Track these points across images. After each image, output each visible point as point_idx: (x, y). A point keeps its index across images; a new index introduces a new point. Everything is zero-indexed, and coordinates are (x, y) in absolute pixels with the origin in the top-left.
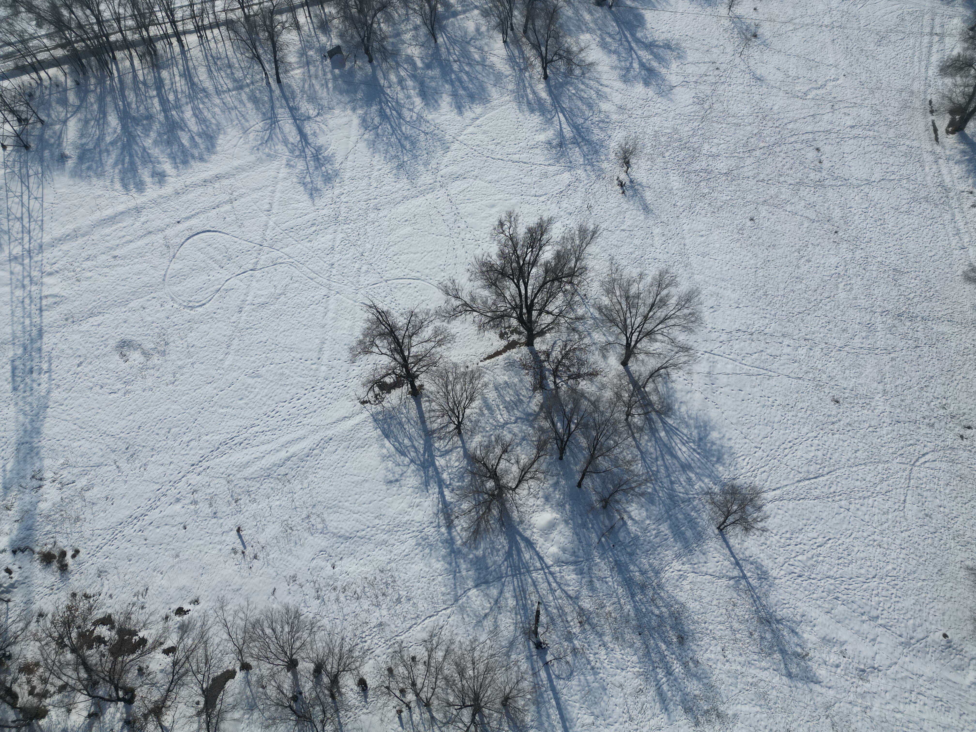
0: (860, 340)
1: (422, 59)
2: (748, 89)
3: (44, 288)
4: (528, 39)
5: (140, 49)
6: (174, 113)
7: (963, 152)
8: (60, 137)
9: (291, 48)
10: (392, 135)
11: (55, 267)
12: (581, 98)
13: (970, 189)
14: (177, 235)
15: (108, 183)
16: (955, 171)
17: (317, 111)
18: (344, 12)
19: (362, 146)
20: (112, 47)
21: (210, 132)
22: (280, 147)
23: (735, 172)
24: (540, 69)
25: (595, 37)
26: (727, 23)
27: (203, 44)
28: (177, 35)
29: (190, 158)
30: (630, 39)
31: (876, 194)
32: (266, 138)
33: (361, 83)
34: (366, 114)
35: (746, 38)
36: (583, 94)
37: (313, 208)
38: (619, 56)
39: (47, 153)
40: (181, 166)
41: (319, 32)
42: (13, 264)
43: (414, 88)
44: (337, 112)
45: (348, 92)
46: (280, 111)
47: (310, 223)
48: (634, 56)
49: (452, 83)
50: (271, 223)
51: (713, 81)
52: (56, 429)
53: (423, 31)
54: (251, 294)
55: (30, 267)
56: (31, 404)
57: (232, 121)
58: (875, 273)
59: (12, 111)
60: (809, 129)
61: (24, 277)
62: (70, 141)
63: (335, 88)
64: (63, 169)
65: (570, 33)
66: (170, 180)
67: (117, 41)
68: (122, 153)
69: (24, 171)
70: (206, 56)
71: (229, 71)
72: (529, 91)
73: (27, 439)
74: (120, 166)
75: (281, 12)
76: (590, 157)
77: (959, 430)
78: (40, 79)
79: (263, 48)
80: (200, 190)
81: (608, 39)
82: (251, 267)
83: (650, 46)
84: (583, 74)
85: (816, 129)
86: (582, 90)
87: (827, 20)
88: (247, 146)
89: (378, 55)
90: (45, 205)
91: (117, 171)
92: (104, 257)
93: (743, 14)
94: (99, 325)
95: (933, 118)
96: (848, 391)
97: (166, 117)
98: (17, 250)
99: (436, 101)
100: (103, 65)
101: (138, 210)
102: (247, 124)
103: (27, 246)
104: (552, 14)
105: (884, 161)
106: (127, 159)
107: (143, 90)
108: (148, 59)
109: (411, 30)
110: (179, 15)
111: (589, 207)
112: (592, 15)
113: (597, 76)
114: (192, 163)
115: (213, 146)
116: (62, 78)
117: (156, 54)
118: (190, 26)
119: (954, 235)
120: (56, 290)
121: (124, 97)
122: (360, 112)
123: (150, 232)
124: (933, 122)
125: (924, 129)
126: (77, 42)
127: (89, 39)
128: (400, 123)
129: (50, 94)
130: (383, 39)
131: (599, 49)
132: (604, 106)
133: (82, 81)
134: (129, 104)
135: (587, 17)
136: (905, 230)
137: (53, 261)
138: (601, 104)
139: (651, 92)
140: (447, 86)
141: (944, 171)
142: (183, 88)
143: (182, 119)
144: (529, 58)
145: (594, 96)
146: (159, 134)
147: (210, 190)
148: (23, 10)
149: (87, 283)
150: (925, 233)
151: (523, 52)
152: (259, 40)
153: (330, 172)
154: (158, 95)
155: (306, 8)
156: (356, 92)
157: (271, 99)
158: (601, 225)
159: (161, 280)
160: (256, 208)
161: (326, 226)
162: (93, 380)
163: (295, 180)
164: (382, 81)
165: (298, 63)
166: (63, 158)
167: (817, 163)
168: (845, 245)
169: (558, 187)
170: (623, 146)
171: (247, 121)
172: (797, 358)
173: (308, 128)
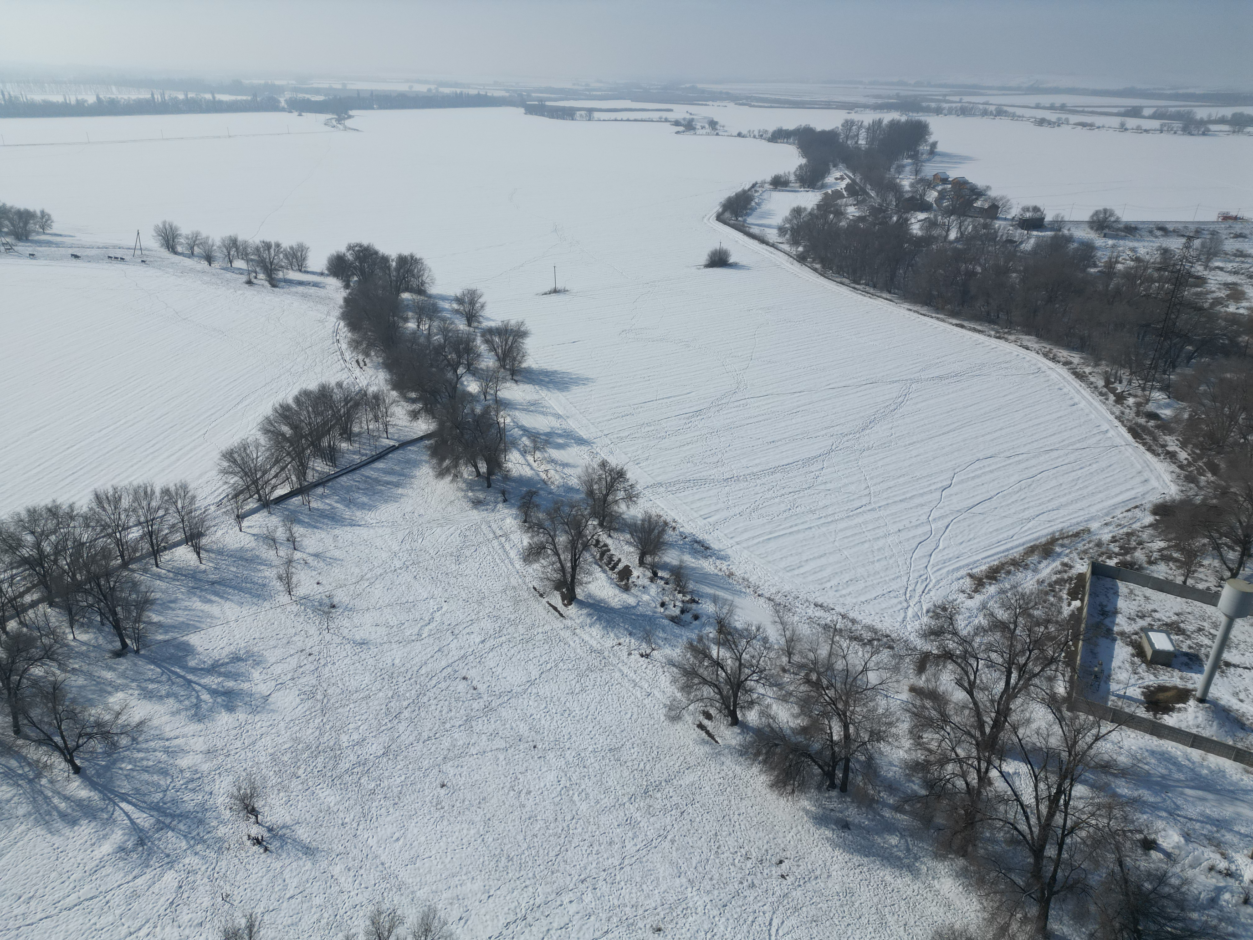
0: (632, 843)
2: (356, 657)
4: (27, 738)
7: (589, 615)
12: (146, 770)
13: (616, 641)
16: (594, 634)
23: (394, 746)
24: (64, 765)
25: (130, 692)
26: (295, 608)
30: (183, 673)
31: (545, 690)
35: (324, 612)
36: (145, 763)
38: (177, 697)
48: (198, 688)
51: (313, 668)
58: (596, 765)
60: (444, 663)
65: (91, 703)
72: (56, 800)
76: (194, 833)
77: (776, 871)
81: (151, 686)
83: (214, 669)
84: (134, 739)
85: (450, 661)
86: (142, 759)
87: (398, 564)
93: (307, 592)
95: (546, 600)
96: (660, 909)
104: (54, 694)
105: (531, 656)
111: (226, 898)
112: (114, 670)
113: (158, 732)
119: (634, 687)
124: (548, 602)
125: (546, 612)
131: (144, 702)
132: (184, 762)
135: (109, 675)
136: (592, 707)
138: (178, 762)
139: (241, 715)
141: (586, 638)
144: (38, 761)
145: (164, 757)
150: (610, 700)
151: (25, 758)
158: (256, 910)
167: (472, 691)
168: (551, 755)
169: (163, 899)
170: (236, 793)
172: (589, 910)
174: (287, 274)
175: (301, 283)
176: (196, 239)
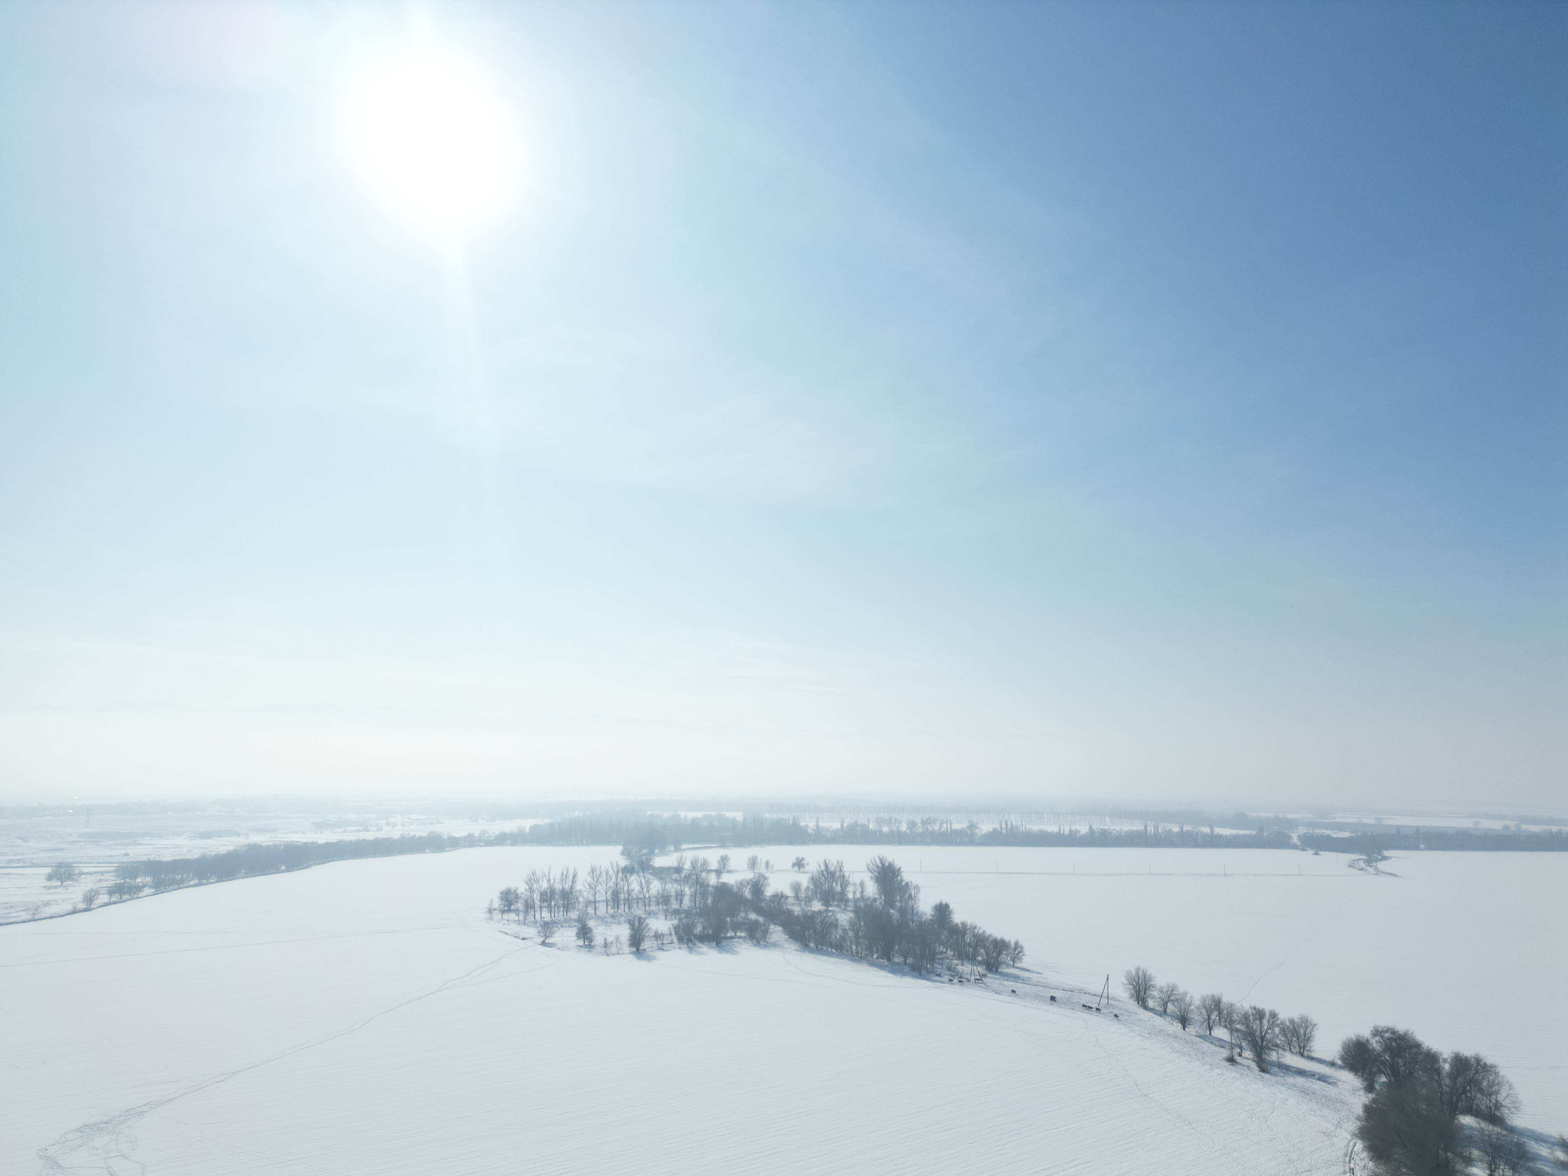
174: (1283, 1056)
175: (1301, 1073)
176: (1171, 994)
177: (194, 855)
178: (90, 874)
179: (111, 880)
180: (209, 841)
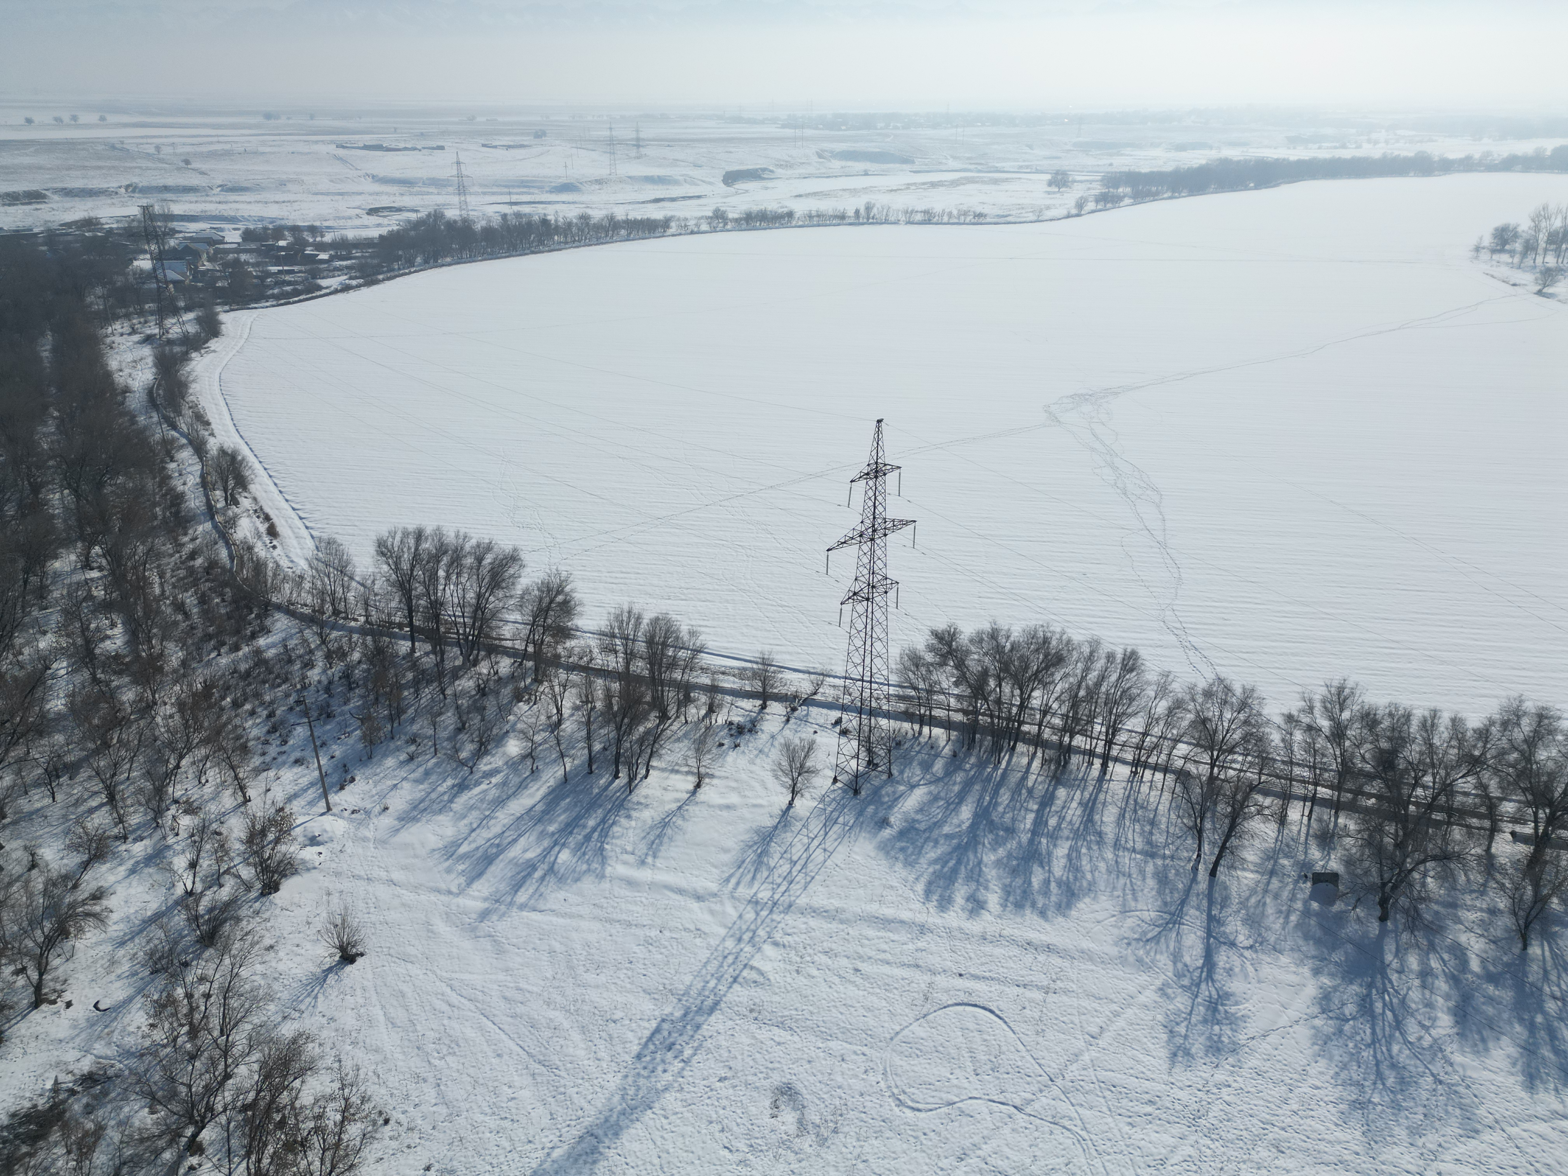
1: (1483, 961)
3: (758, 956)
5: (1049, 753)
6: (1044, 841)
8: (897, 799)
9: (1257, 843)
10: (1368, 1046)
11: (787, 939)
14: (947, 991)
15: (911, 878)
17: (1251, 942)
18: (1370, 836)
19: (1303, 1033)
20: (1020, 736)
21: (1076, 887)
22: (1164, 959)
27: (1132, 782)
28: (1106, 758)
29: (1028, 904)
32: (1150, 935)
33: (1350, 941)
34: (1335, 989)
37: (1165, 1077)
39: (871, 809)
40: (1010, 907)
41: (1313, 843)
42: (749, 908)
43: (1447, 997)
44: (1284, 960)
45: (1318, 942)
46: (1192, 912)
47: (1147, 1097)
49: (1532, 1027)
50: (1086, 1057)
52: (636, 1146)
53: (1506, 921)
54: (993, 1143)
55: (762, 922)
56: (638, 1089)
57: (1114, 888)
59: (869, 751)
61: (748, 930)
62: (904, 809)
63: (1298, 926)
64: (875, 835)
66: (986, 915)
67: (1029, 733)
68: (950, 853)
69: (835, 814)
70: (1129, 797)
71: (1147, 828)
73: (600, 1132)
74: (938, 867)
75: (1266, 793)
78: (920, 733)
79: (1213, 823)
80: (1015, 951)
82: (1018, 1102)
88: (1115, 931)
89: (1400, 918)
90: (829, 862)
91: (931, 870)
92: (844, 962)
94: (779, 1044)
97: (1031, 841)
98: (764, 895)
99: (1483, 1040)
100: (997, 749)
101: (923, 929)
102: (1133, 904)
103: (776, 897)
106: (951, 863)
107: (1023, 797)
108: (1053, 767)
109: (1481, 910)
110: (1121, 738)
114: (1028, 911)
115: (1069, 906)
116: (942, 743)
117: (1064, 766)
118: (1129, 757)
120: (766, 967)
121: (996, 793)
122: (1326, 981)
123: (918, 966)
126: (984, 714)
127: (999, 717)
128: (1391, 1036)
129: (919, 752)
130: (1423, 900)
133: (961, 755)
134: (997, 804)
137: (789, 931)
140: (1518, 1028)
142: (1075, 818)
143: (1049, 854)
146: (1010, 856)
147: (1028, 958)
148: (952, 663)
149: (805, 981)
152: (1214, 812)
153: (1225, 1039)
154: (1038, 811)
155: (1308, 804)
156: (1333, 948)
157: (1188, 891)
159: (888, 1036)
160: (1077, 1021)
161: (1172, 1119)
162: (721, 1112)
163: (1160, 1017)
164: (1389, 957)
165: (1255, 865)
166: (884, 823)
171: (1136, 899)
173: (1222, 958)
177: (1169, 168)
178: (1081, 182)
179: (1097, 189)
180: (1183, 154)
